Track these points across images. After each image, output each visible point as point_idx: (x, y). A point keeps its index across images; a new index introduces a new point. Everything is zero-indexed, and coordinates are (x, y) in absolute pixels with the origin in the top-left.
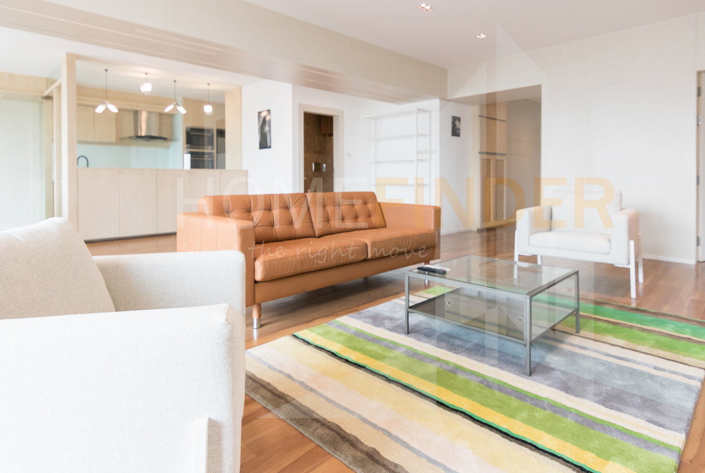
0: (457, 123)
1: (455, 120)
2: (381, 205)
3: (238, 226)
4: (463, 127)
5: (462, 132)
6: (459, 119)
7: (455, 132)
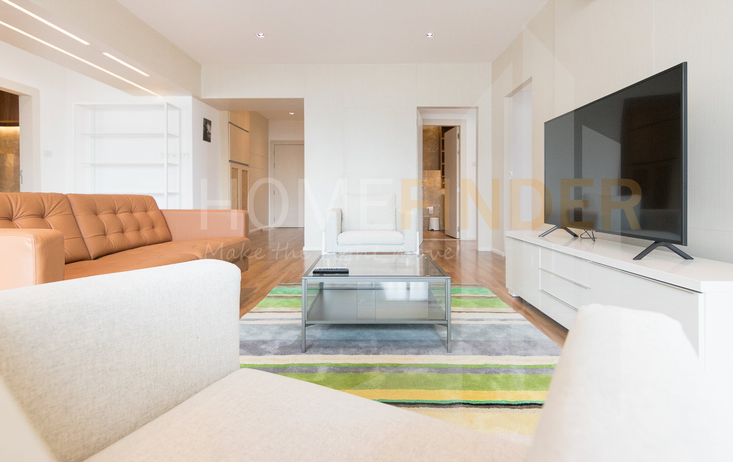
0: (208, 126)
1: (207, 122)
2: (164, 212)
3: (36, 238)
4: (214, 131)
5: (212, 137)
6: (210, 122)
7: (207, 137)
